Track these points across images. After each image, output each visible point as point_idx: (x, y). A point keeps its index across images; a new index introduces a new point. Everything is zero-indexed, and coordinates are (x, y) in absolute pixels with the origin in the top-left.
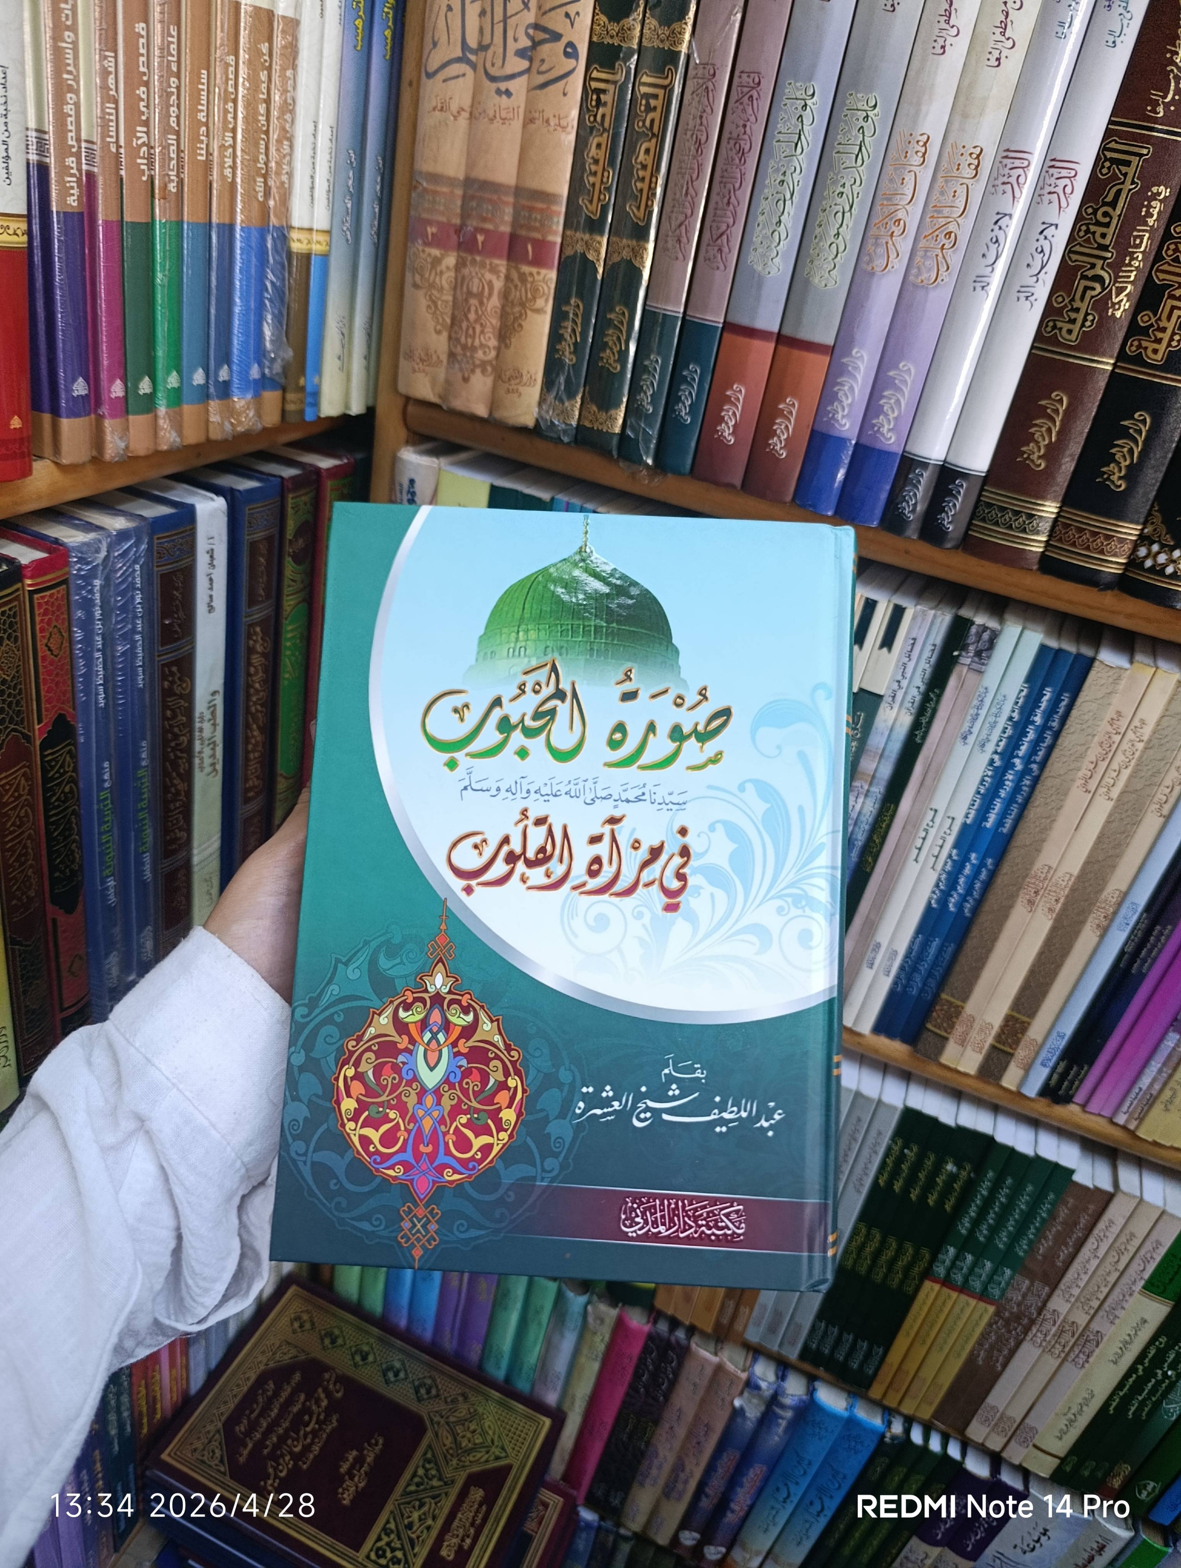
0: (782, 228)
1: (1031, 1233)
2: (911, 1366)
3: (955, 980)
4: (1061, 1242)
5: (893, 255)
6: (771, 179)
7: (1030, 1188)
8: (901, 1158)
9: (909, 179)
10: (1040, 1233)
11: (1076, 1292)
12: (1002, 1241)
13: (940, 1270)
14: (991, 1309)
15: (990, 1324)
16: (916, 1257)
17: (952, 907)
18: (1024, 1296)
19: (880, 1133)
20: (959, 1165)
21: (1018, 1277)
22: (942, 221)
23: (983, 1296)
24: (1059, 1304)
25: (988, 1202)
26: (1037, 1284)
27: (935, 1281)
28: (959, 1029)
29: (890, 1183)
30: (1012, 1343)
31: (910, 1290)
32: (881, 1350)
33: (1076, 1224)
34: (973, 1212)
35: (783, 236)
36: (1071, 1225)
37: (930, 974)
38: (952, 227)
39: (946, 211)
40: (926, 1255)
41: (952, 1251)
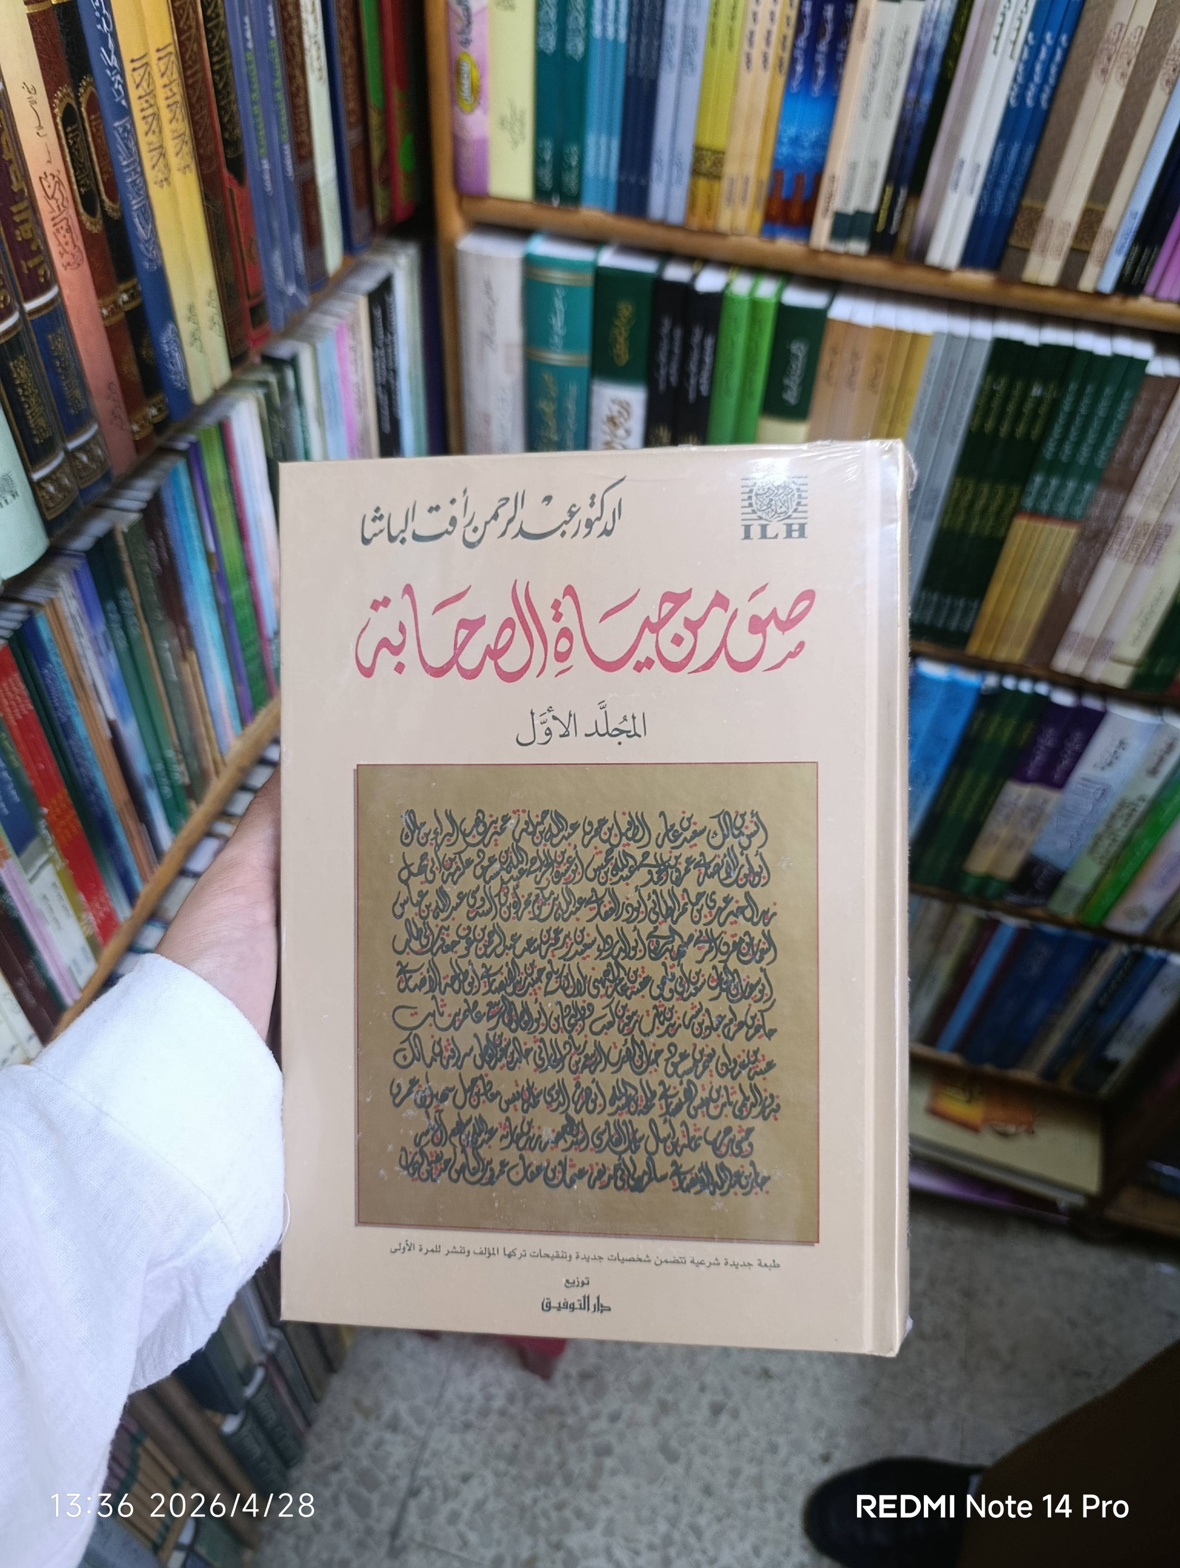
1: (1109, 440)
2: (1004, 610)
3: (1036, 180)
4: (1135, 444)
7: (1108, 390)
10: (1117, 439)
11: (1147, 490)
12: (1083, 455)
13: (1029, 502)
14: (1074, 530)
15: (1073, 546)
16: (1008, 496)
17: (1029, 102)
18: (1102, 510)
19: (971, 374)
20: (1045, 387)
21: (1098, 490)
23: (1068, 519)
24: (1134, 508)
25: (1070, 419)
26: (1114, 492)
27: (1024, 515)
28: (1040, 237)
29: (983, 424)
30: (1092, 562)
31: (1000, 532)
32: (976, 603)
33: (1149, 417)
34: (1058, 431)
36: (1144, 421)
37: (1011, 186)
40: (1015, 491)
41: (1038, 479)
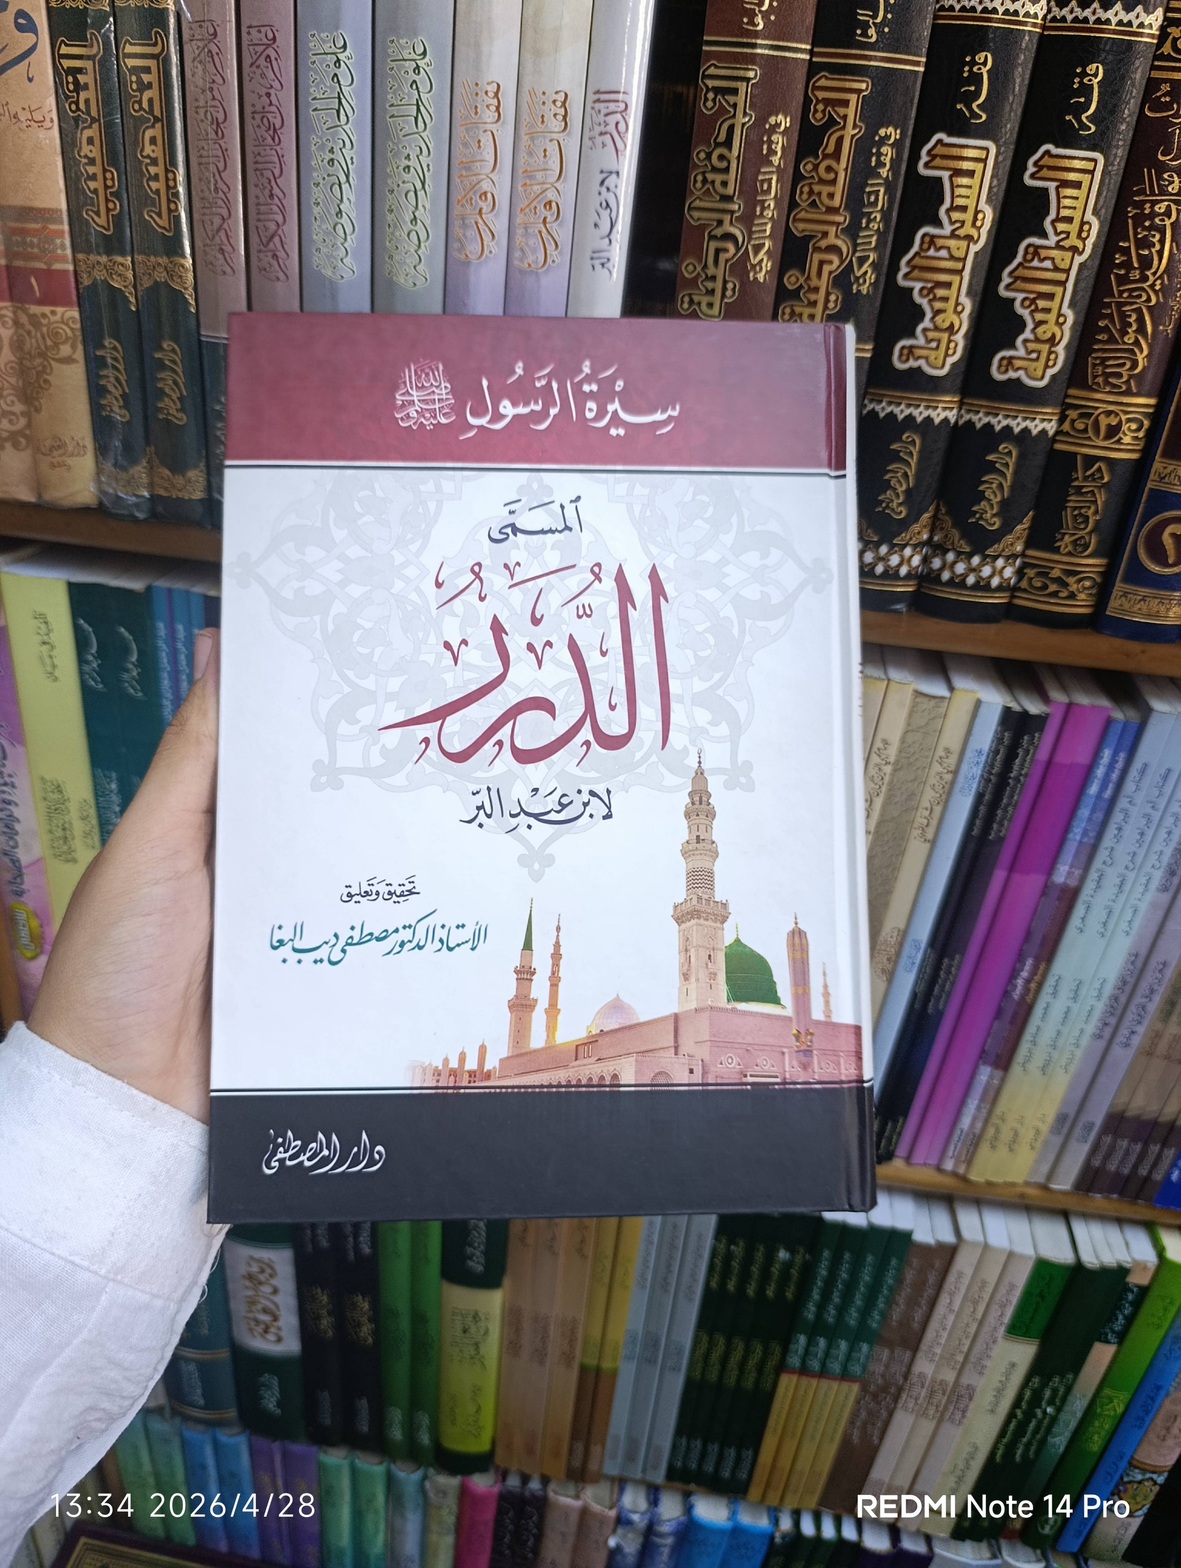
0: (345, 220)
1: (881, 1304)
2: (785, 1462)
4: (912, 1303)
5: (487, 237)
6: (317, 159)
7: (870, 1259)
8: (729, 1257)
9: (486, 140)
10: (890, 1302)
11: (938, 1350)
12: (852, 1318)
13: (794, 1361)
14: (856, 1388)
15: (858, 1402)
16: (766, 1353)
18: (887, 1366)
19: (700, 1236)
20: (792, 1251)
21: (877, 1349)
22: (537, 189)
23: (845, 1376)
24: (924, 1366)
25: (830, 1283)
26: (898, 1351)
27: (792, 1371)
29: (723, 1284)
30: (884, 1414)
31: (767, 1385)
32: (750, 1453)
33: (924, 1282)
34: (816, 1295)
35: (349, 230)
36: (919, 1285)
38: (551, 195)
39: (539, 176)
40: (777, 1349)
41: (802, 1339)
